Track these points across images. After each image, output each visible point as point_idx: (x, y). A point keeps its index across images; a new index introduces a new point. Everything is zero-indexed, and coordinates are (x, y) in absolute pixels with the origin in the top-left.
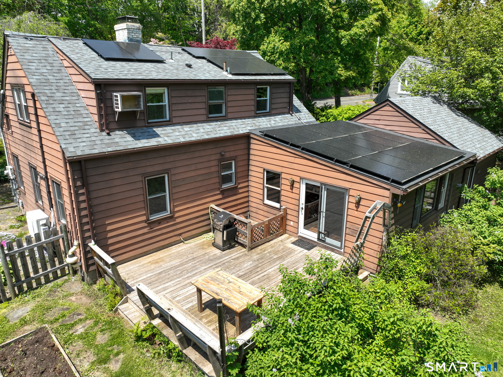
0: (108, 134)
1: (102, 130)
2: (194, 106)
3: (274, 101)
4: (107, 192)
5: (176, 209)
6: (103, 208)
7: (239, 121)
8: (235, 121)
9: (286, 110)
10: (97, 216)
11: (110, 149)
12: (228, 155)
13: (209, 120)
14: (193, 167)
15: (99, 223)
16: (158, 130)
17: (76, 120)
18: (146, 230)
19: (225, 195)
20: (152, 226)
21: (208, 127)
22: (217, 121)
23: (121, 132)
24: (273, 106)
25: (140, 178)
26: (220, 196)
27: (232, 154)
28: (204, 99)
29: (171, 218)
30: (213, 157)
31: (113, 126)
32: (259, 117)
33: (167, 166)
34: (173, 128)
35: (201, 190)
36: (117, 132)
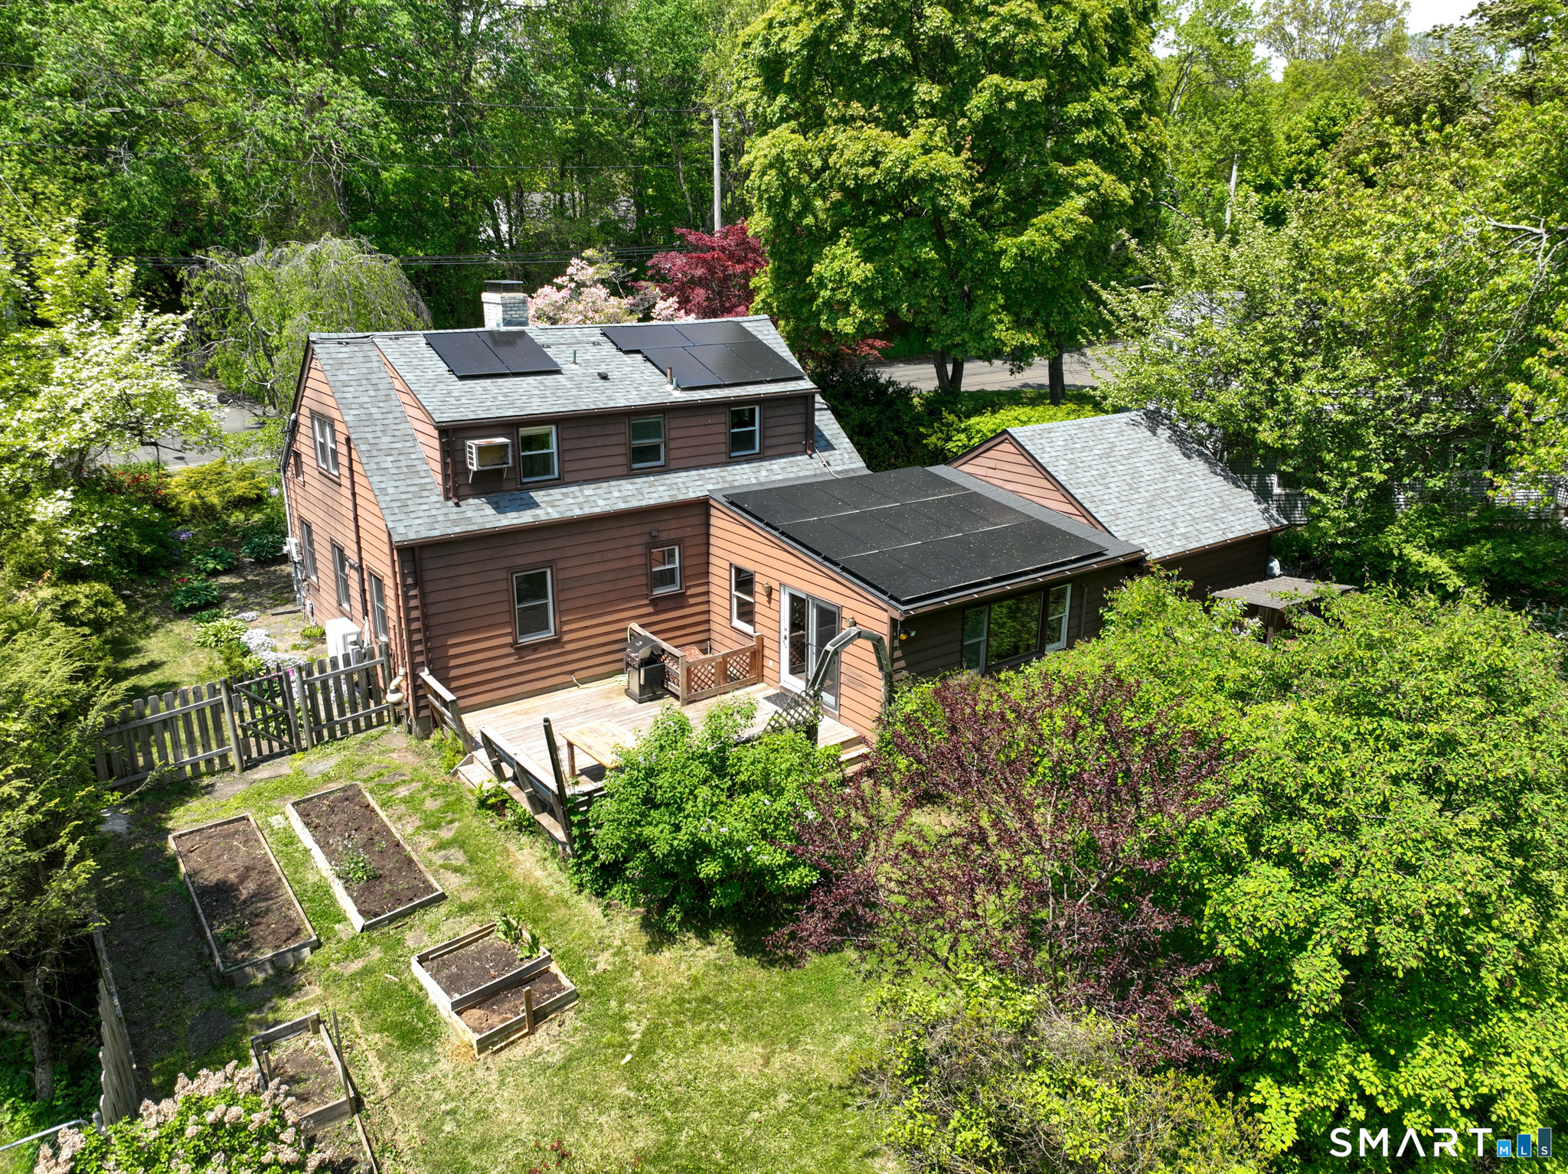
0: (457, 505)
1: (447, 498)
2: (603, 452)
3: (768, 433)
4: (451, 595)
5: (566, 628)
6: (443, 619)
7: (693, 473)
8: (684, 474)
9: (800, 448)
10: (435, 632)
11: (457, 530)
12: (664, 536)
13: (631, 474)
14: (597, 558)
15: (437, 643)
16: (538, 496)
17: (410, 482)
18: (511, 660)
19: (660, 608)
20: (523, 653)
21: (630, 487)
22: (647, 475)
23: (476, 501)
24: (768, 442)
25: (503, 575)
26: (650, 610)
27: (674, 535)
28: (622, 439)
29: (556, 642)
30: (636, 540)
31: (464, 491)
32: (737, 463)
33: (549, 556)
34: (564, 490)
35: (612, 596)
36: (471, 501)
